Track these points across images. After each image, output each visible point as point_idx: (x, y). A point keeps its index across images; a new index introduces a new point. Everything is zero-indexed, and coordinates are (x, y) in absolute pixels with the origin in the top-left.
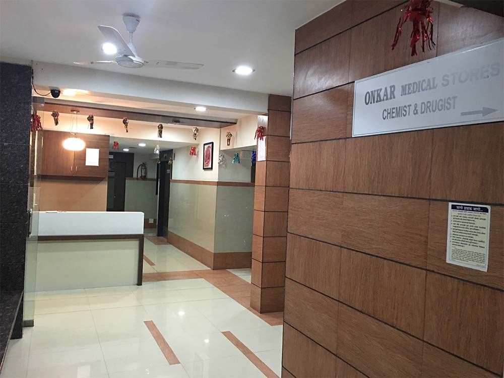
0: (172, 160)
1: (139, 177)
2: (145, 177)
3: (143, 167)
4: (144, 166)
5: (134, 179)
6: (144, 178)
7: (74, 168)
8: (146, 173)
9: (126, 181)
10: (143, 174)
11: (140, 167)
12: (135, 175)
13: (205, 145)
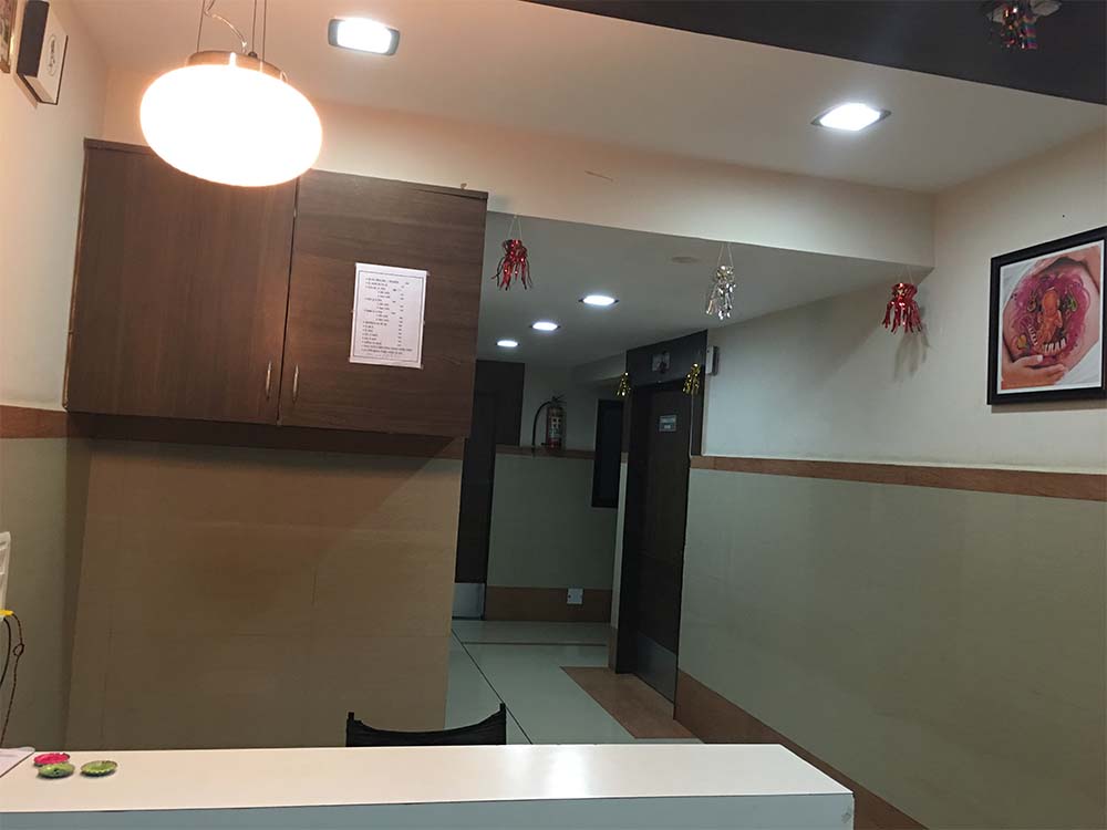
0: (702, 375)
1: (538, 444)
2: (559, 444)
3: (555, 411)
4: (555, 406)
5: (522, 451)
6: (555, 448)
7: (282, 374)
8: (561, 431)
9: (497, 455)
10: (552, 436)
11: (544, 411)
12: (526, 438)
13: (998, 263)
